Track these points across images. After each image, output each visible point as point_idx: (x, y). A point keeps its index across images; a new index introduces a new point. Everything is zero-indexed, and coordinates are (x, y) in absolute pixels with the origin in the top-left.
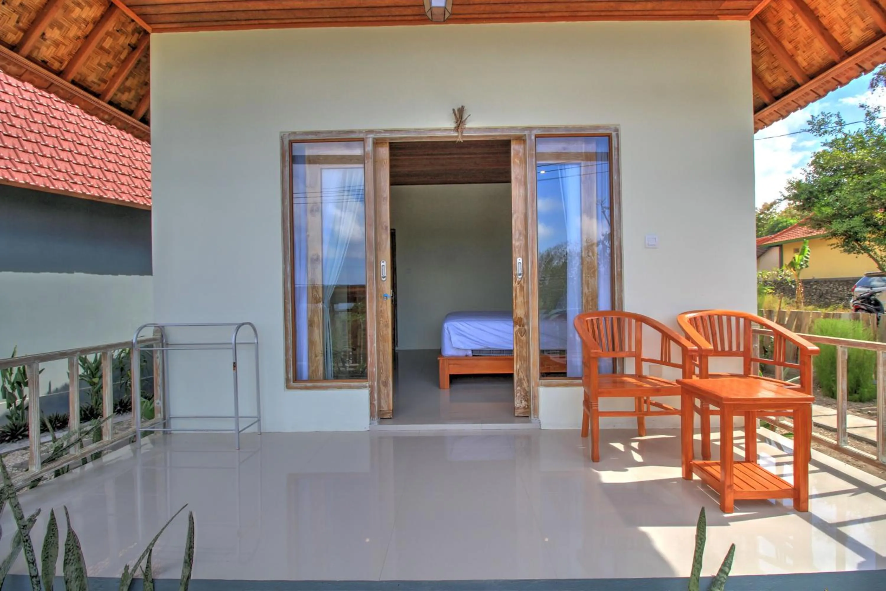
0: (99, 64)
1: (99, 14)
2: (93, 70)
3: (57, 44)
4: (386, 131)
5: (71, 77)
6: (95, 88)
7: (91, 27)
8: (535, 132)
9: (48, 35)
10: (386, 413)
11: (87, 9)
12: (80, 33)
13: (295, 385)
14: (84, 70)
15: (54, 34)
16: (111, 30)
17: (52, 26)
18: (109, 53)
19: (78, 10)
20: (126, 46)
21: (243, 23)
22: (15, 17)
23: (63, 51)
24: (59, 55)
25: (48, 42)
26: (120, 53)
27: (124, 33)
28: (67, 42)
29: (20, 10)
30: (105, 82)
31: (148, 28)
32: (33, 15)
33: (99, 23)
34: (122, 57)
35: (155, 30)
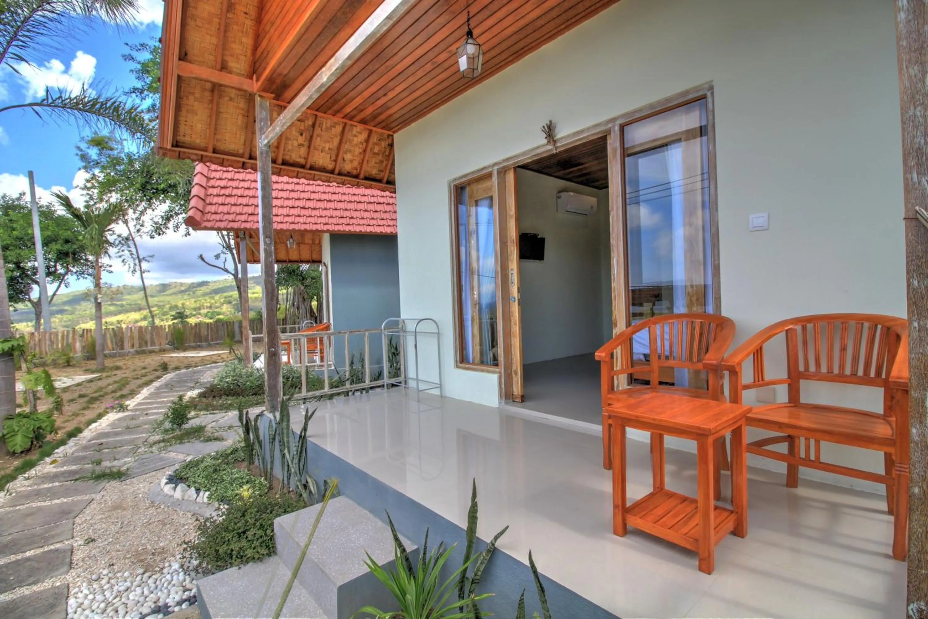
0: (376, 163)
1: (366, 136)
2: (373, 167)
3: (351, 161)
4: (505, 160)
5: (362, 176)
6: (378, 177)
7: (365, 144)
8: (618, 122)
9: (346, 159)
10: (516, 398)
11: (360, 136)
12: (360, 150)
13: (460, 365)
14: (368, 169)
15: (348, 157)
16: (375, 141)
17: (346, 153)
18: (378, 154)
19: (355, 138)
20: (387, 146)
21: (425, 110)
22: (329, 156)
23: (356, 164)
24: (354, 166)
25: (347, 162)
26: (385, 152)
27: (383, 140)
28: (355, 158)
29: (329, 152)
30: (382, 171)
31: (391, 133)
32: (336, 151)
33: (367, 141)
34: (387, 153)
35: (394, 132)
